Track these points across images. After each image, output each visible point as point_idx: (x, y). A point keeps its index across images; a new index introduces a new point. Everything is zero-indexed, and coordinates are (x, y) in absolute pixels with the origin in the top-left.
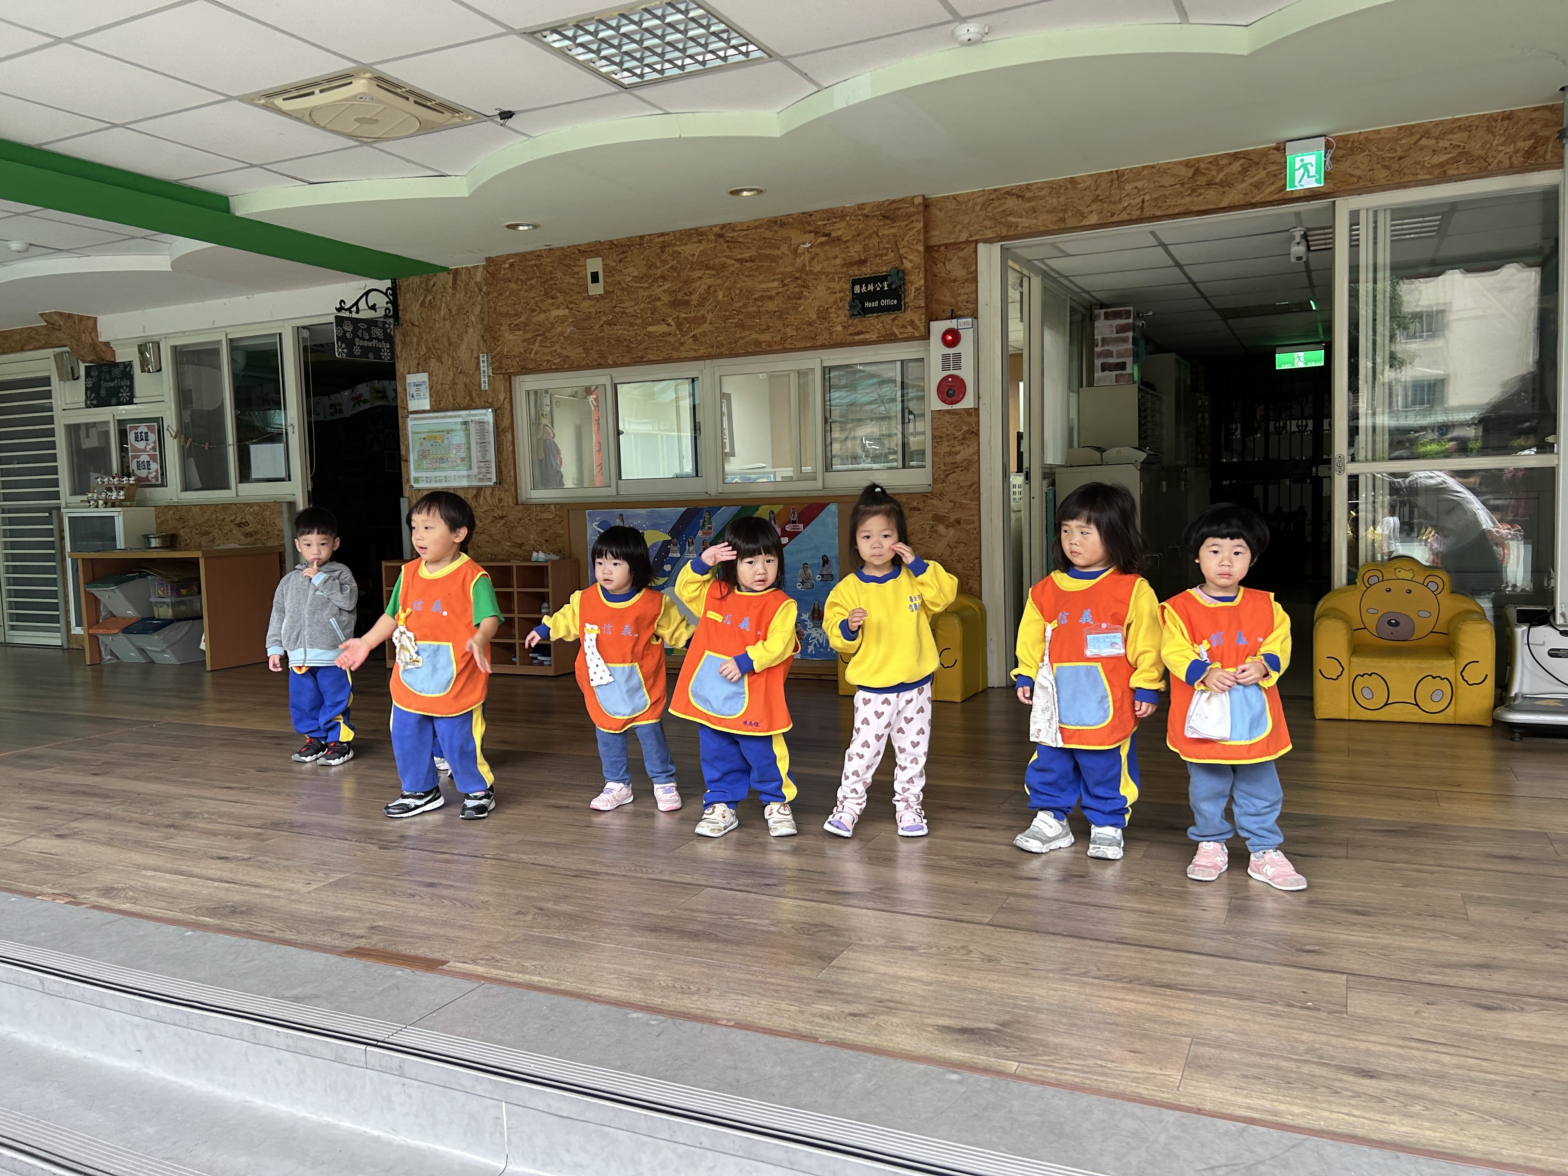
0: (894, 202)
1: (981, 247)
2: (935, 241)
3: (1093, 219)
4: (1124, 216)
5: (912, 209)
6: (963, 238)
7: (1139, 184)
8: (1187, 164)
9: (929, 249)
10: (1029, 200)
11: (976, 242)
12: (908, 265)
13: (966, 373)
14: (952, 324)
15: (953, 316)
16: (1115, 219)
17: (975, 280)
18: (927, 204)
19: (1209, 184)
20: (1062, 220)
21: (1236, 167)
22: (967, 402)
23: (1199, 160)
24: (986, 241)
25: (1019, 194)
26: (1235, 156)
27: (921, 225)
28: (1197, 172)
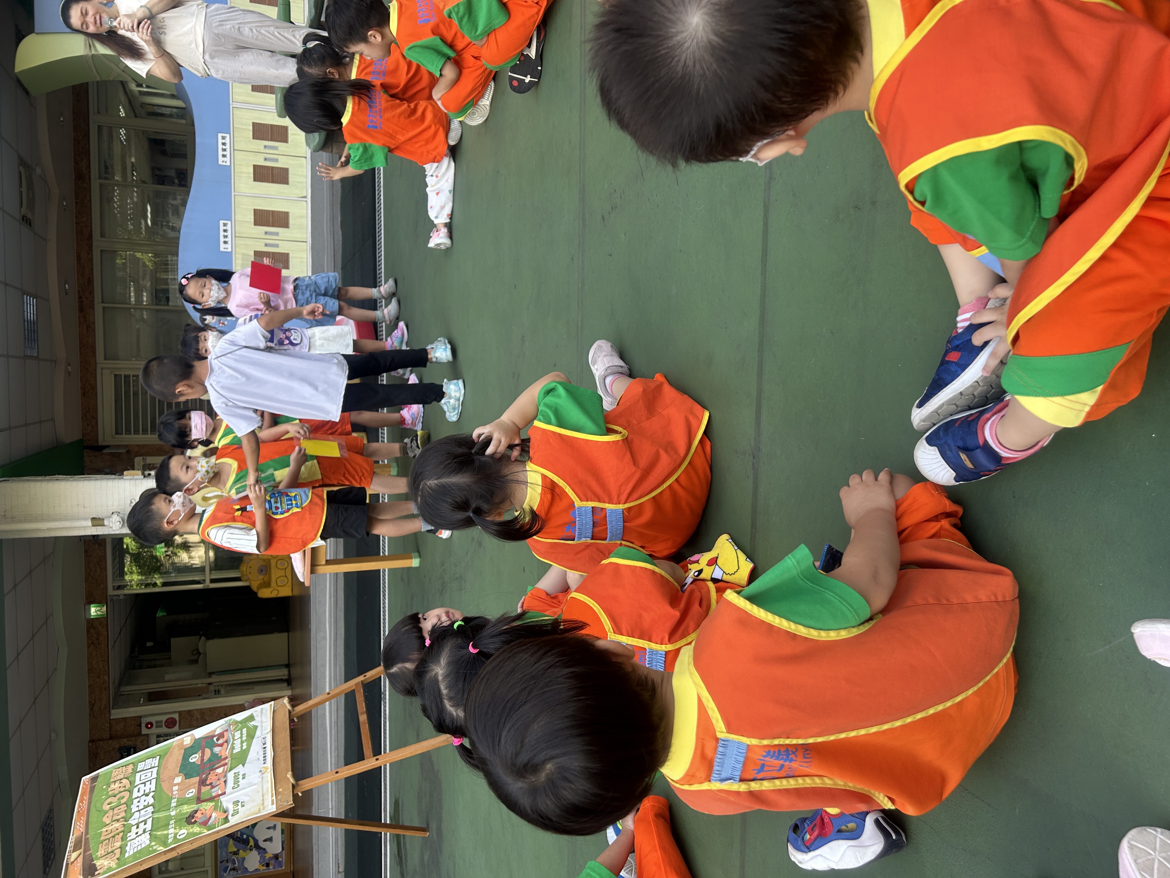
0: (90, 754)
1: (112, 718)
2: (108, 736)
3: (106, 677)
4: (106, 667)
5: (94, 747)
6: (108, 725)
7: (94, 662)
8: (89, 647)
9: (111, 738)
10: (95, 702)
11: (110, 719)
12: (117, 746)
13: (164, 718)
14: (143, 725)
15: (140, 725)
16: (107, 670)
17: (125, 718)
18: (92, 741)
19: (98, 639)
20: (105, 689)
21: (92, 631)
22: (176, 716)
23: (88, 643)
24: (110, 716)
25: (92, 705)
26: (88, 631)
27: (101, 742)
28: (92, 643)
